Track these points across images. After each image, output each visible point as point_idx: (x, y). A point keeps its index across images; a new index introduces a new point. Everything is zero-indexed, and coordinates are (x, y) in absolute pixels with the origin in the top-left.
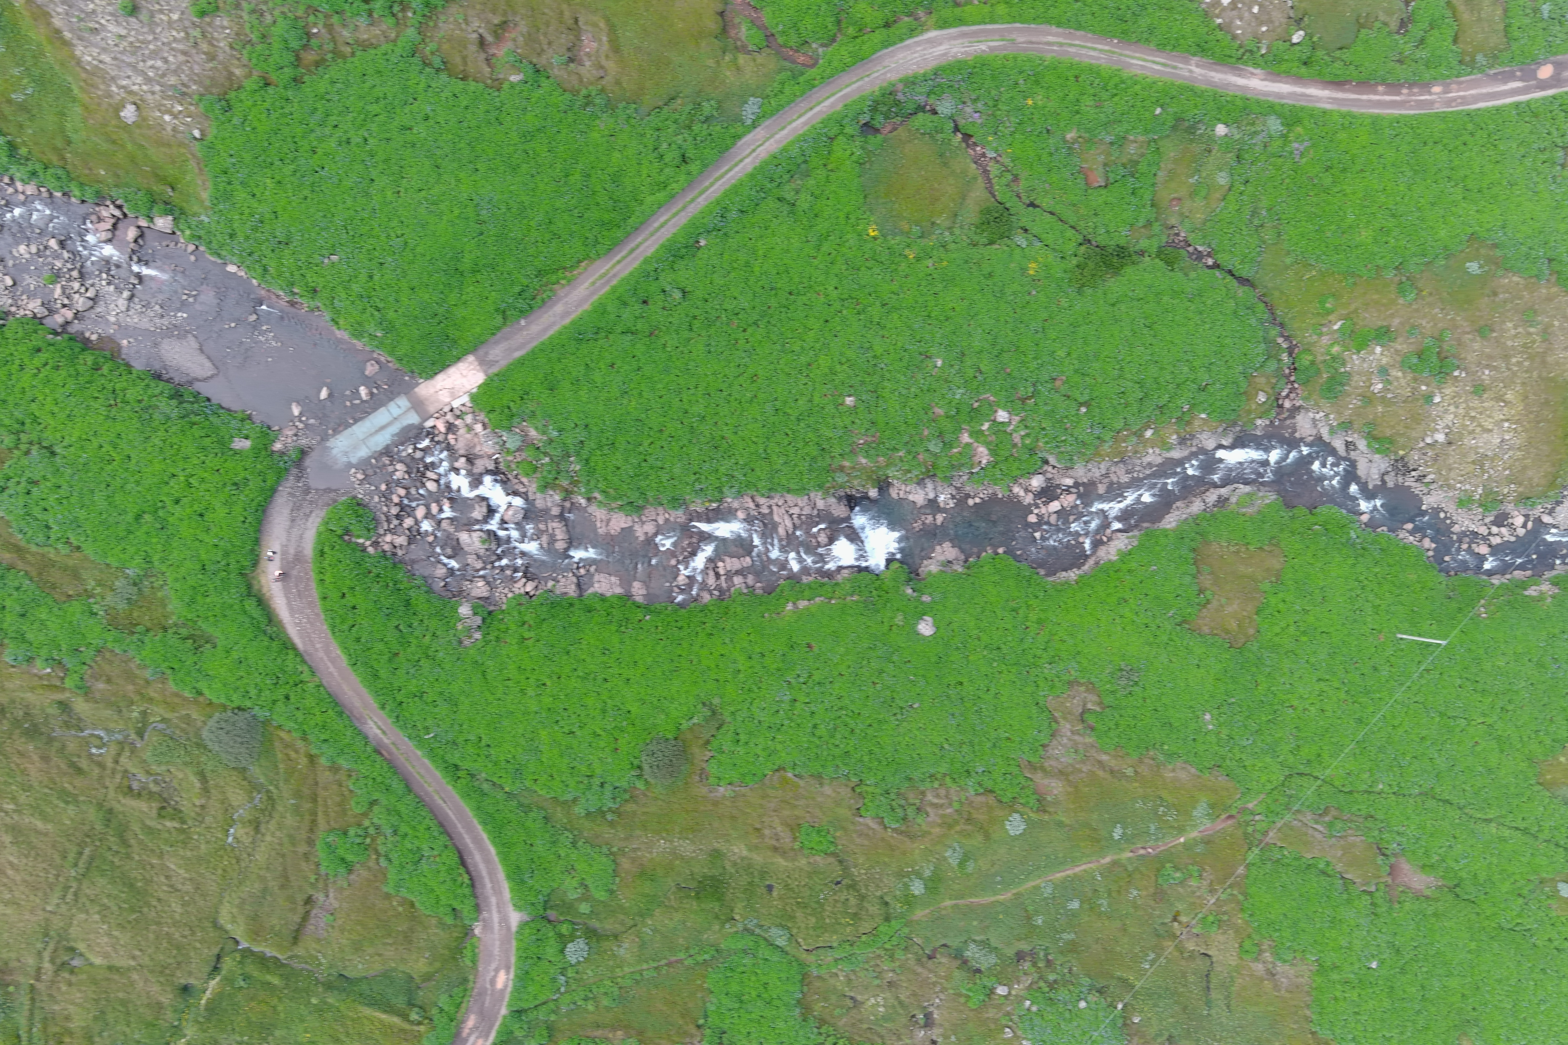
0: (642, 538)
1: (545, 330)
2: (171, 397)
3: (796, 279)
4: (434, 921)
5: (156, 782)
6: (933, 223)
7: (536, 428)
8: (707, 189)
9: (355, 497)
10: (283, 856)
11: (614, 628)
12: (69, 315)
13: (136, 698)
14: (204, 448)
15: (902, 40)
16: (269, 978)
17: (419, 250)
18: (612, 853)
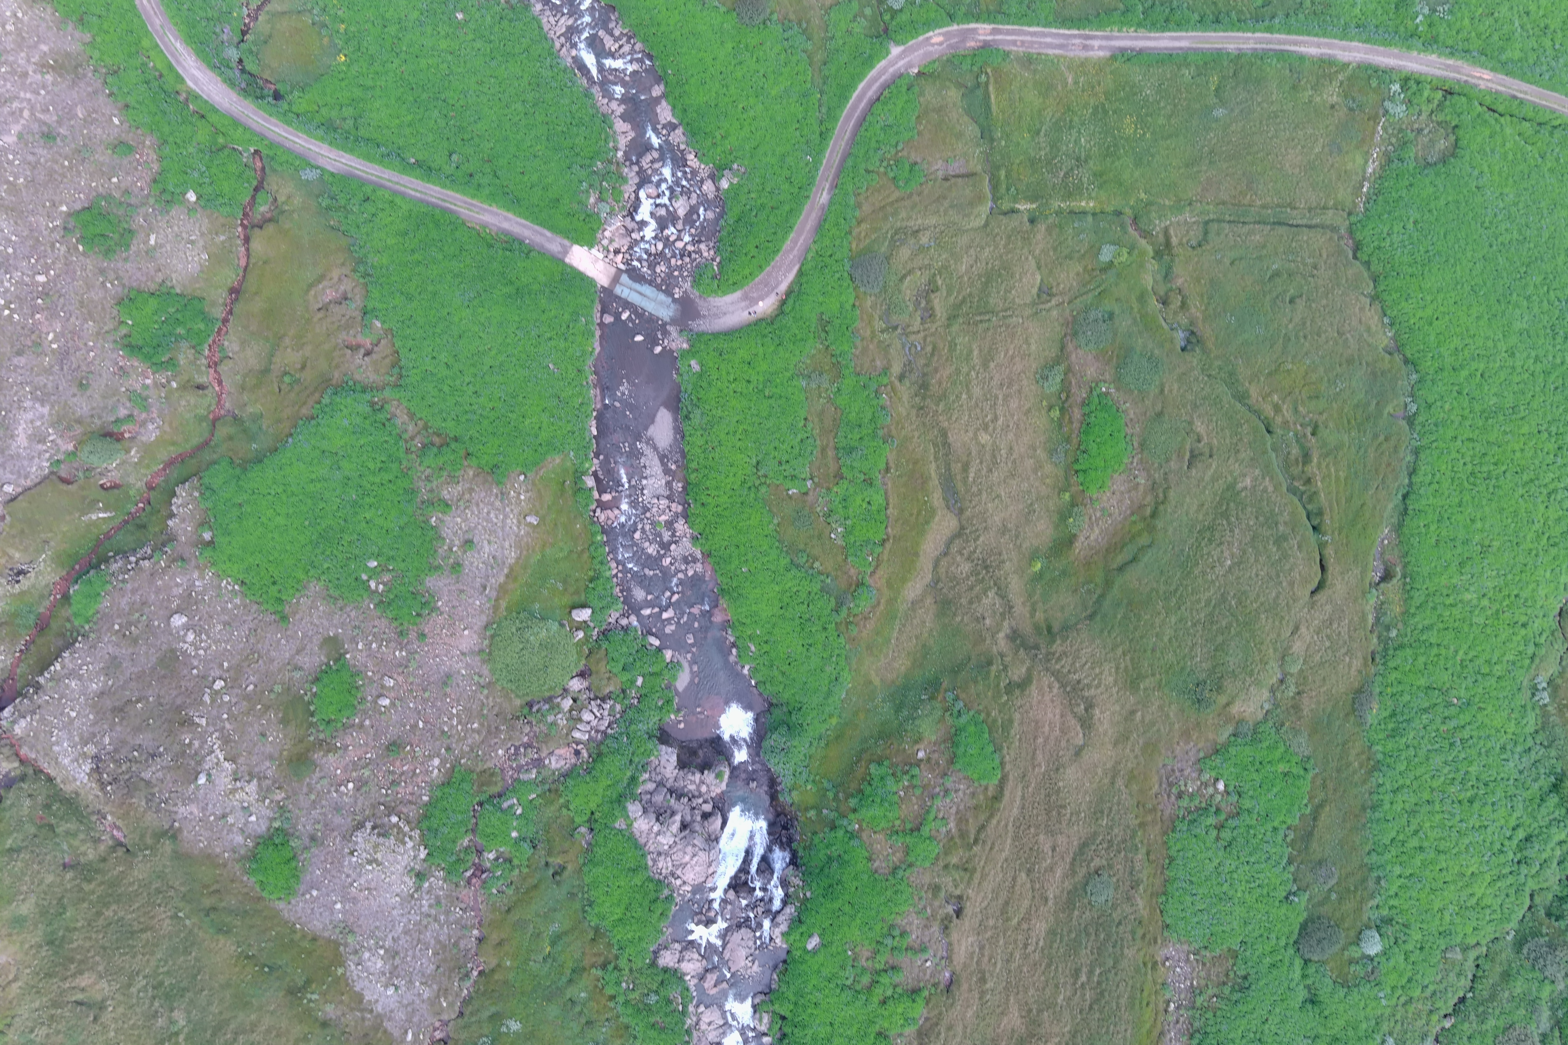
0: (623, 106)
1: (524, 226)
2: (690, 419)
3: (402, 90)
4: (922, 99)
5: (920, 303)
6: (313, 24)
7: (588, 197)
8: (377, 176)
9: (692, 286)
10: (926, 207)
11: (687, 87)
12: (674, 505)
13: (875, 341)
14: (709, 384)
15: (206, 102)
16: (1002, 178)
17: (517, 319)
18: (826, 12)
